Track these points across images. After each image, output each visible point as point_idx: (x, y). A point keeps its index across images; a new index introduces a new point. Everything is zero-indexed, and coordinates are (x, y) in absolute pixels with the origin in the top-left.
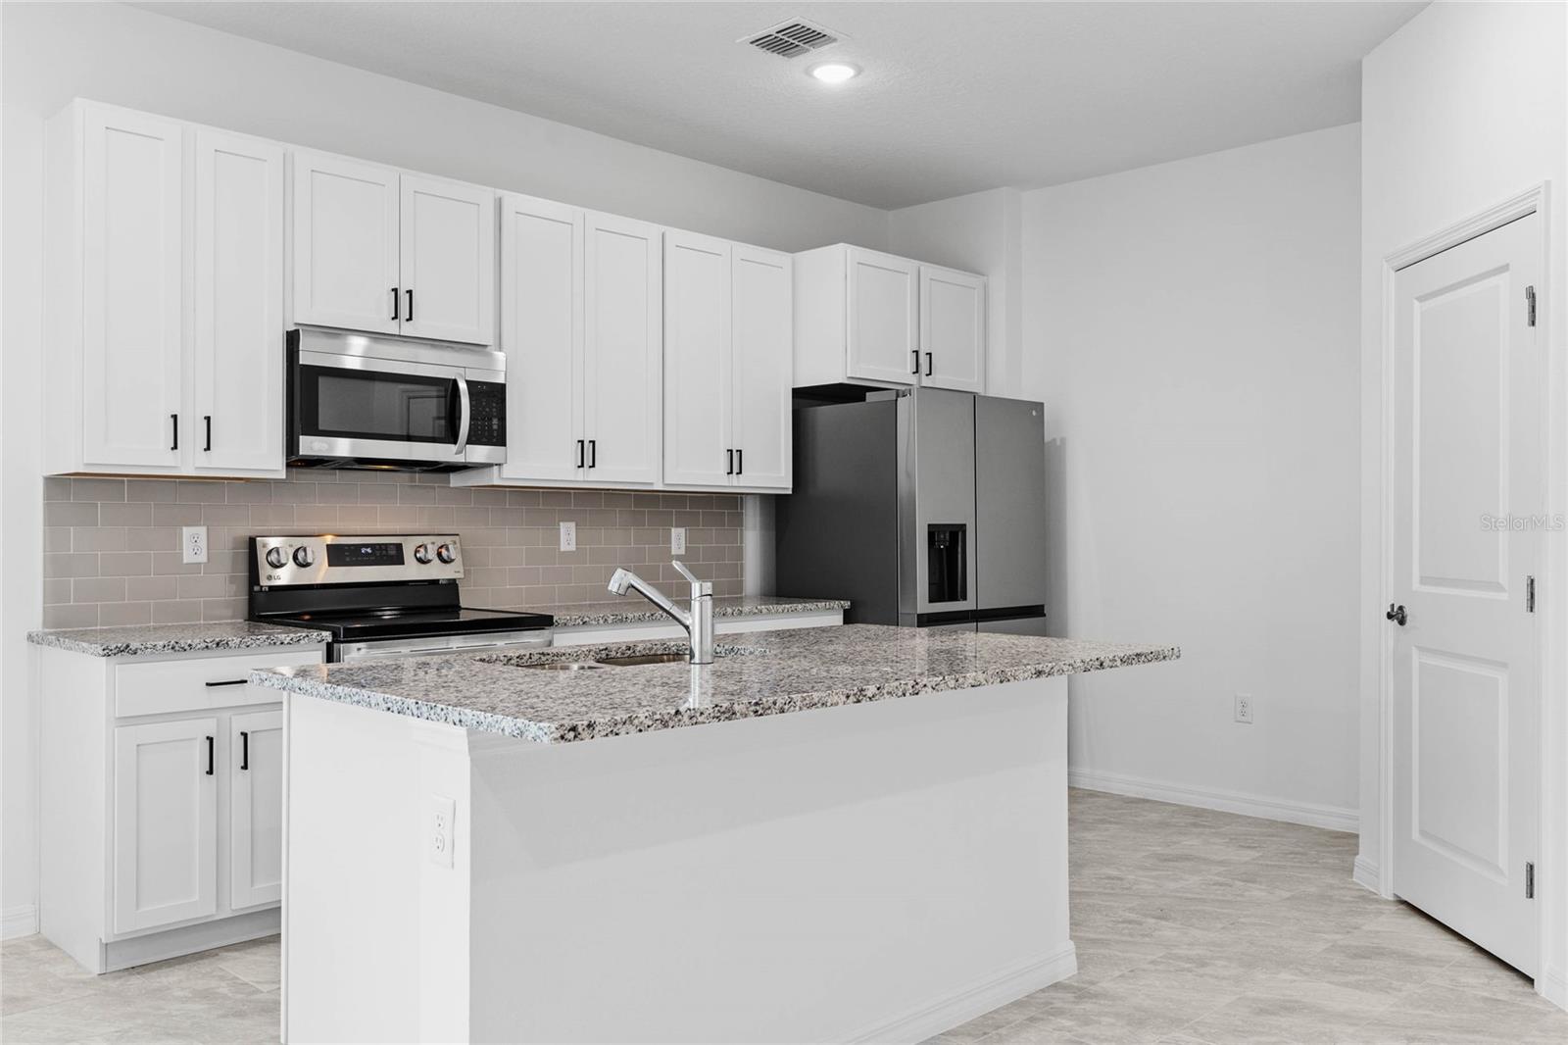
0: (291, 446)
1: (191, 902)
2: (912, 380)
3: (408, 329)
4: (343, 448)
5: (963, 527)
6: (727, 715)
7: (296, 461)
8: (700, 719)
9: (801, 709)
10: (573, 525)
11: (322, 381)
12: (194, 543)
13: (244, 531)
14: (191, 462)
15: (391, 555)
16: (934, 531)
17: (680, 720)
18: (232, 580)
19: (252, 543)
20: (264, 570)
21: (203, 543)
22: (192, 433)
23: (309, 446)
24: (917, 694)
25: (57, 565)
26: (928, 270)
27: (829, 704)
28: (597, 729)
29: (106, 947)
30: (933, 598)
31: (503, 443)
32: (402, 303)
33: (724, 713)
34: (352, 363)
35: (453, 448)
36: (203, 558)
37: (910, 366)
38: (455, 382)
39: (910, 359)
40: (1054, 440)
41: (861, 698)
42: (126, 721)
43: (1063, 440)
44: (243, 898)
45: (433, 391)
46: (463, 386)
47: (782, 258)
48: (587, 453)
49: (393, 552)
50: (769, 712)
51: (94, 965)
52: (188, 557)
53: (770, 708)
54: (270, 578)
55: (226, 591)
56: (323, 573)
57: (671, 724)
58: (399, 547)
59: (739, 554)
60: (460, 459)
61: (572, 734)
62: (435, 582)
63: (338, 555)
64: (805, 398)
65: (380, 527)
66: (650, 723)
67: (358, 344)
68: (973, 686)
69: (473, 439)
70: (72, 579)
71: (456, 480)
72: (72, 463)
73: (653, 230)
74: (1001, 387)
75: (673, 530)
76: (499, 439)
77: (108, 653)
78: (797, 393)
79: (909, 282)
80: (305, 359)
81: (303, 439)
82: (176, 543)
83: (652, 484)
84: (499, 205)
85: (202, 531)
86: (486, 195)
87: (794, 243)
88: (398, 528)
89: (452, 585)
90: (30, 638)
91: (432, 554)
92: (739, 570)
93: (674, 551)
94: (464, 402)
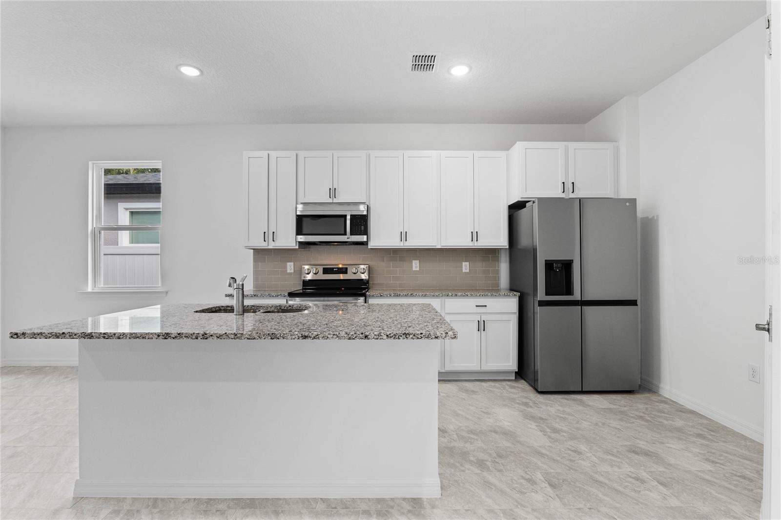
0: (296, 238)
2: (563, 195)
3: (335, 201)
5: (571, 262)
6: (89, 337)
8: (74, 337)
9: (130, 338)
10: (418, 262)
11: (304, 219)
12: (291, 267)
13: (300, 264)
14: (271, 245)
17: (64, 336)
18: (300, 277)
19: (301, 267)
20: (303, 275)
21: (293, 267)
22: (270, 237)
23: (300, 238)
24: (206, 339)
27: (147, 338)
28: (26, 336)
31: (367, 234)
32: (333, 192)
33: (87, 336)
35: (346, 237)
36: (292, 271)
37: (562, 189)
38: (345, 215)
39: (562, 186)
40: (654, 217)
41: (167, 337)
43: (657, 216)
46: (348, 217)
48: (403, 236)
49: (344, 270)
50: (112, 338)
52: (289, 271)
53: (112, 336)
54: (304, 277)
55: (298, 281)
56: (322, 276)
57: (60, 337)
58: (346, 268)
59: (497, 272)
60: (349, 240)
61: (16, 336)
63: (326, 271)
65: (337, 262)
66: (51, 336)
68: (248, 339)
70: (260, 276)
75: (463, 263)
76: (364, 233)
78: (509, 206)
80: (300, 213)
82: (286, 267)
83: (435, 246)
84: (369, 155)
85: (292, 264)
86: (365, 154)
88: (344, 262)
91: (357, 271)
92: (497, 278)
93: (464, 270)
94: (348, 222)
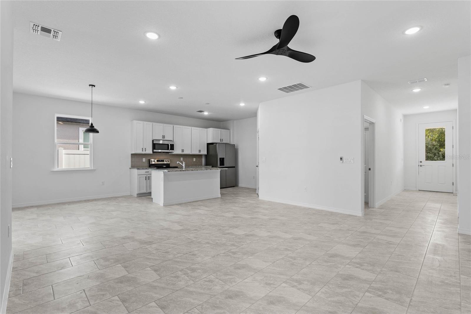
0: (153, 151)
1: (144, 191)
2: (220, 142)
3: (164, 139)
4: (160, 151)
5: (224, 158)
7: (153, 152)
10: (182, 158)
11: (156, 145)
12: (144, 160)
13: (149, 158)
14: (144, 152)
15: (163, 161)
16: (220, 158)
18: (148, 163)
19: (149, 160)
20: (151, 162)
22: (144, 150)
23: (155, 151)
25: (132, 162)
26: (222, 130)
29: (137, 194)
30: (220, 166)
31: (174, 150)
32: (164, 137)
34: (161, 143)
35: (168, 150)
36: (145, 161)
37: (220, 141)
38: (168, 144)
39: (220, 140)
42: (139, 175)
44: (148, 191)
45: (166, 145)
46: (169, 144)
47: (206, 129)
48: (183, 151)
51: (136, 196)
52: (143, 161)
55: (147, 164)
56: (156, 163)
58: (164, 160)
59: (202, 161)
60: (169, 152)
62: (167, 164)
63: (158, 161)
64: (208, 144)
65: (162, 158)
67: (161, 141)
69: (170, 150)
71: (170, 153)
72: (134, 153)
73: (190, 127)
74: (232, 143)
75: (194, 158)
76: (173, 149)
77: (137, 169)
78: (207, 144)
79: (220, 132)
80: (154, 143)
81: (154, 150)
83: (190, 154)
84: (173, 126)
85: (145, 159)
86: (172, 126)
87: (207, 127)
88: (163, 158)
89: (169, 164)
90: (130, 168)
91: (167, 161)
92: (201, 163)
93: (194, 161)
94: (170, 146)
